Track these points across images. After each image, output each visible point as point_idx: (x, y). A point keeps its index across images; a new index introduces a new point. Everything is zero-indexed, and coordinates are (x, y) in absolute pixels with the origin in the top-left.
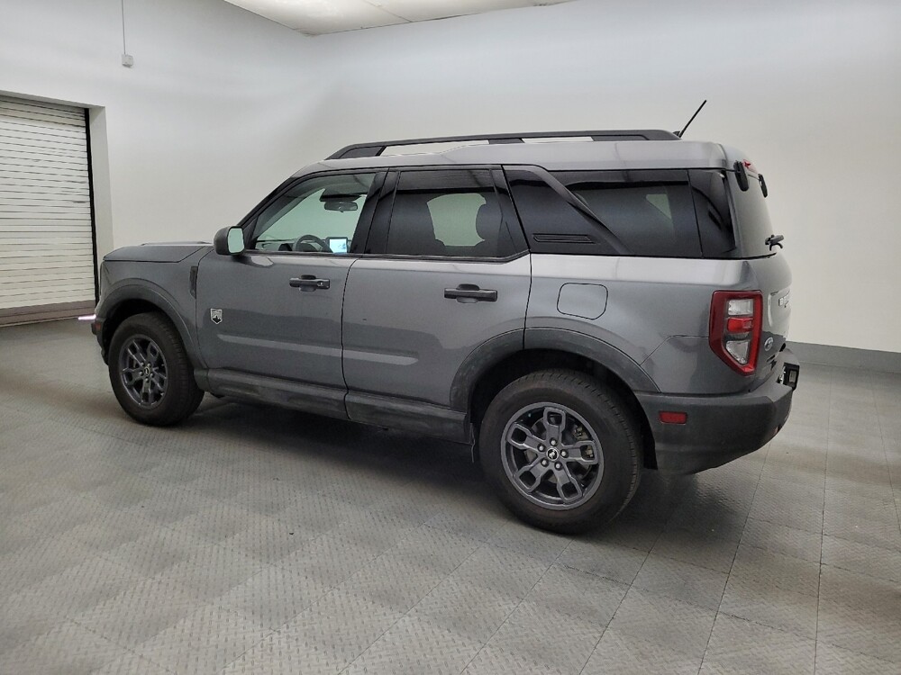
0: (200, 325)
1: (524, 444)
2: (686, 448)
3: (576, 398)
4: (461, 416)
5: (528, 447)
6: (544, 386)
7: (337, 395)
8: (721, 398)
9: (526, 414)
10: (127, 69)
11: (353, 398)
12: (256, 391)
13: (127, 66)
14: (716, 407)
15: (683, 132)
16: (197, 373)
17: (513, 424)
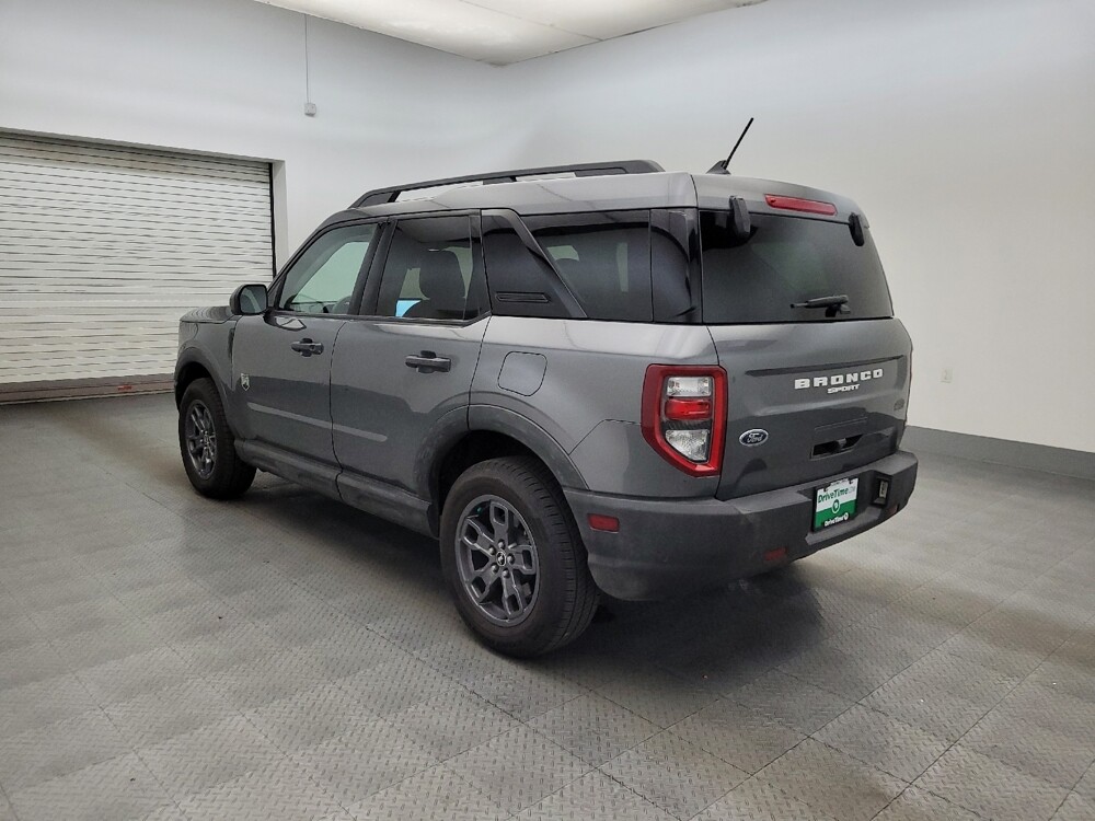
0: (234, 389)
1: (476, 545)
2: (620, 563)
3: (513, 492)
4: (425, 505)
5: (479, 547)
6: (486, 476)
7: (330, 473)
8: (655, 503)
9: (476, 508)
10: (310, 118)
11: (345, 479)
12: (274, 465)
13: (311, 115)
14: (650, 513)
15: (729, 160)
16: (237, 443)
17: (467, 520)
